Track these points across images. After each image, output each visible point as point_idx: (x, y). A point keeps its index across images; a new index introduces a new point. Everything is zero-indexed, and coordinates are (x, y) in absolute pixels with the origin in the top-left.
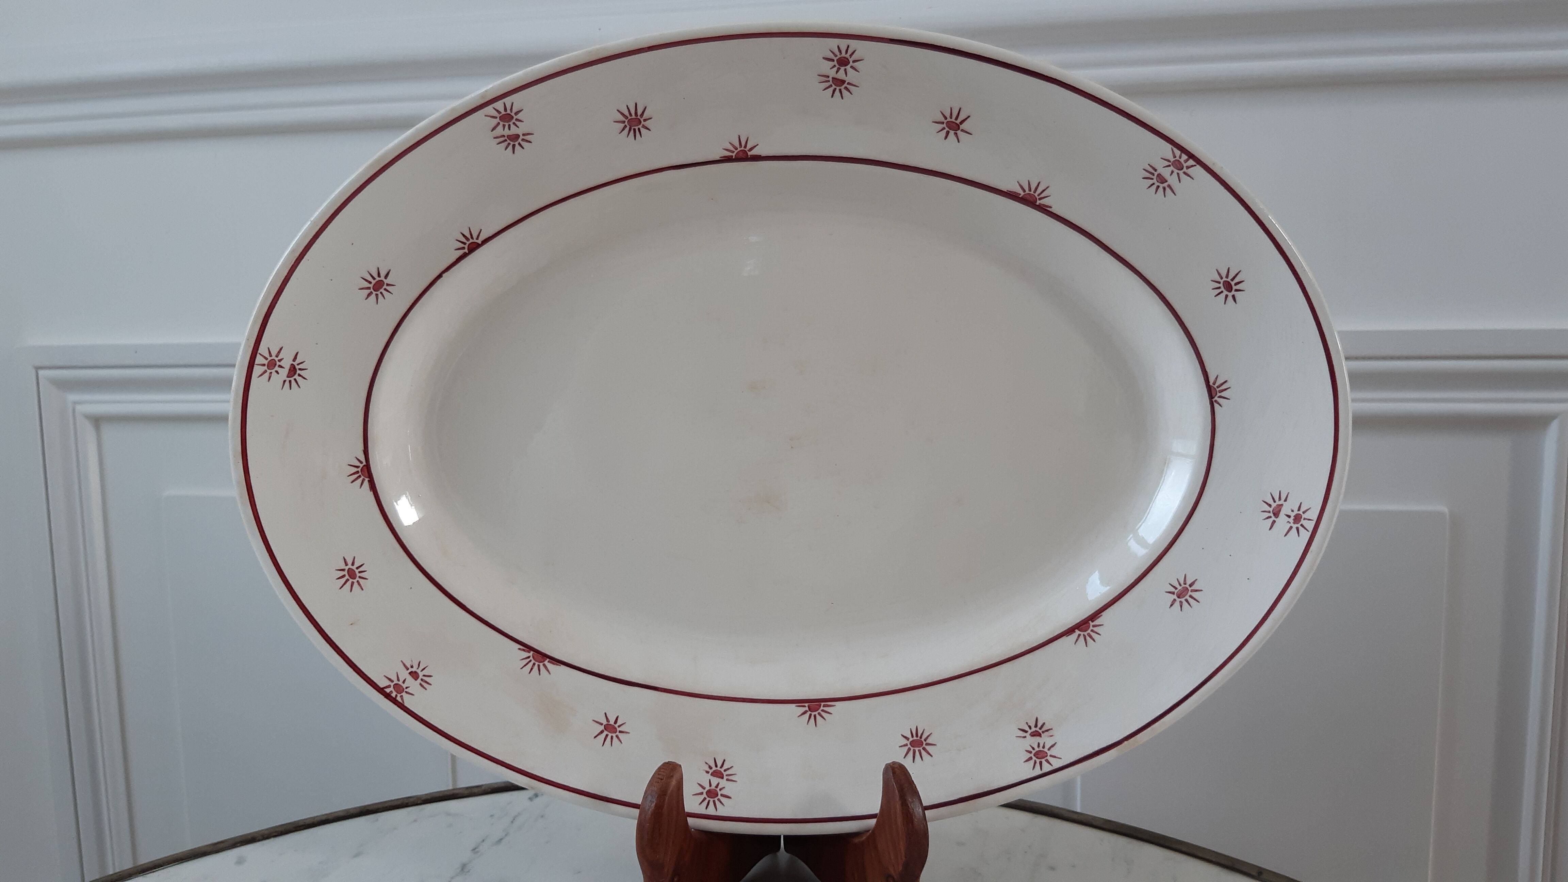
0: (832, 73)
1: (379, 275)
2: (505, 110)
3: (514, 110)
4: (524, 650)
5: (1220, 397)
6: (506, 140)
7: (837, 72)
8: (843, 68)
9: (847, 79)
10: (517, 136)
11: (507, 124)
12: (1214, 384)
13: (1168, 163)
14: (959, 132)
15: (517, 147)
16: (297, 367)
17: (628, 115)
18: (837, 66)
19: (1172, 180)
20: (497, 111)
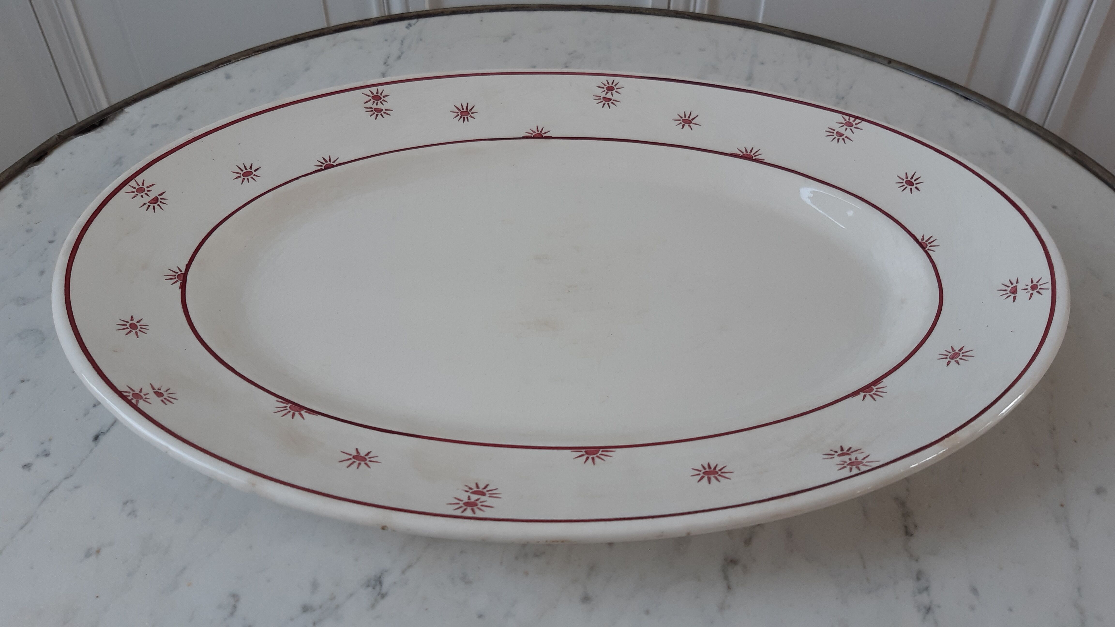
0: (603, 95)
1: (251, 168)
2: (377, 93)
3: (383, 94)
4: (282, 402)
5: (930, 246)
6: (372, 111)
7: (606, 94)
8: (610, 92)
9: (613, 98)
10: (382, 110)
11: (376, 102)
12: (923, 239)
13: (842, 125)
14: (691, 125)
15: (379, 116)
16: (160, 200)
17: (461, 109)
18: (606, 91)
19: (848, 133)
20: (372, 93)
